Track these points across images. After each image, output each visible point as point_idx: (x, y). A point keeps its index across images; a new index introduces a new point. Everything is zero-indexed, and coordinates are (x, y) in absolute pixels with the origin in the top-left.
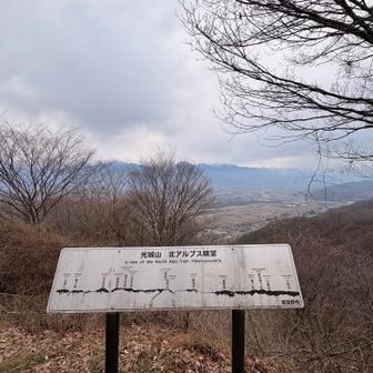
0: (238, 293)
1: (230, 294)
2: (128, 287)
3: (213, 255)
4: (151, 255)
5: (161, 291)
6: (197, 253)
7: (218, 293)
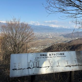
0: (72, 66)
1: (70, 66)
2: (38, 66)
3: (63, 55)
4: (43, 55)
5: (49, 67)
6: (58, 54)
7: (66, 66)
